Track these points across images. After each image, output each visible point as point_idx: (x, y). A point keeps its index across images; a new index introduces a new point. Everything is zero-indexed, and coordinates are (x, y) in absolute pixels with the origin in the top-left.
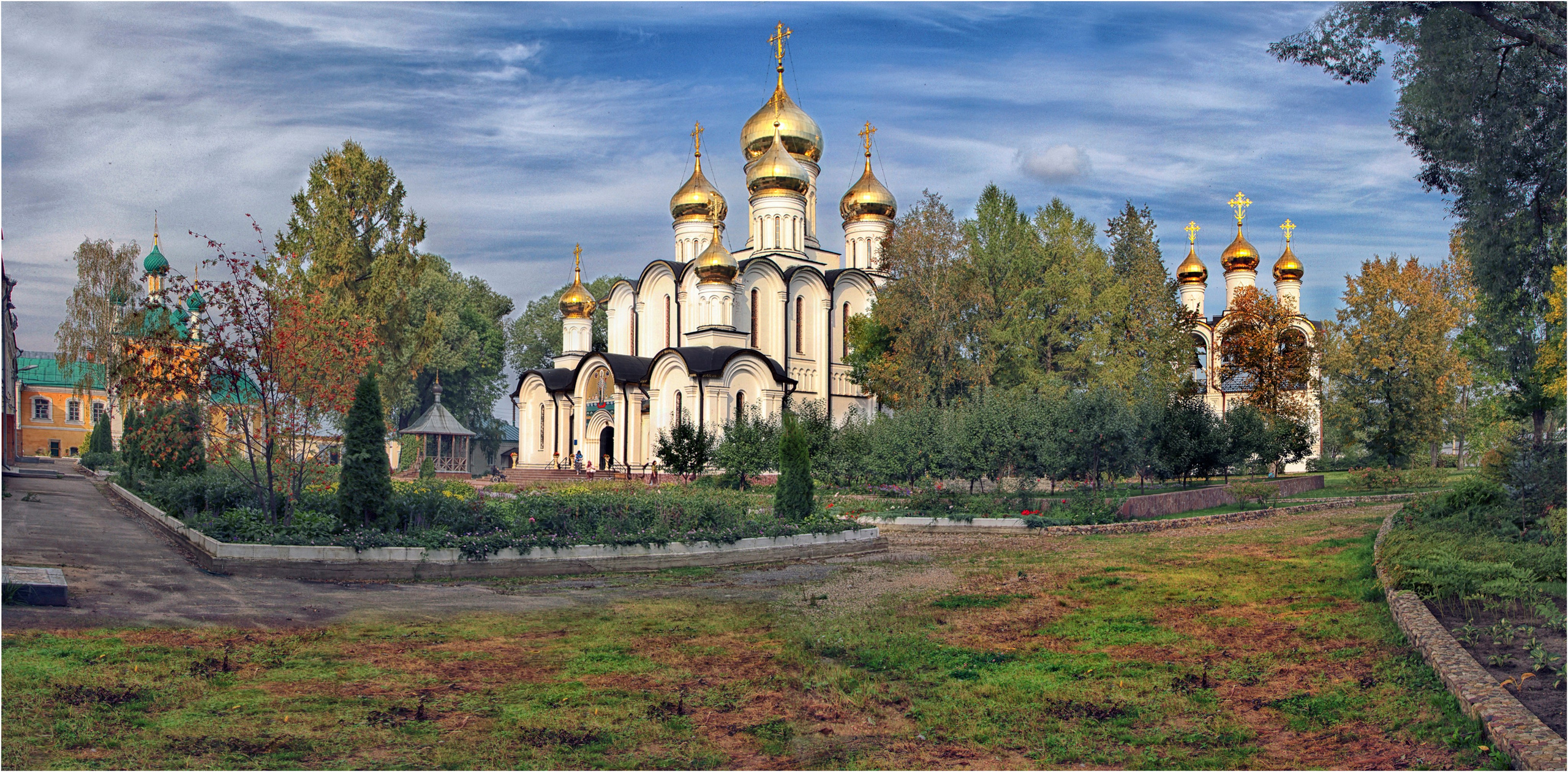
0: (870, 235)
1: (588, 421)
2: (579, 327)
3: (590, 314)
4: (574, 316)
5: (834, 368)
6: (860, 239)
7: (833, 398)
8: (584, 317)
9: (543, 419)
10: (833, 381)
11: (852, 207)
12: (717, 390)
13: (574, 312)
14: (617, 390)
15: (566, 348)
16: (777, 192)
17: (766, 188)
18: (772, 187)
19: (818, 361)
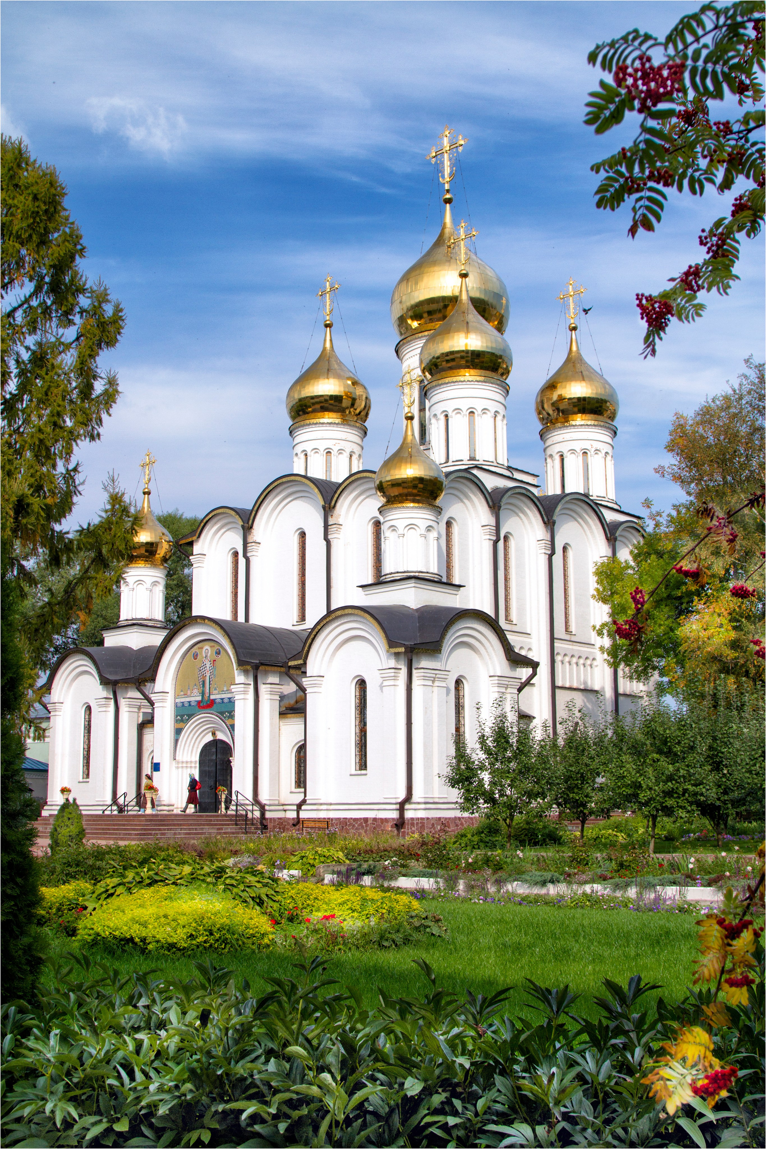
0: (586, 445)
1: (178, 732)
2: (149, 580)
3: (165, 560)
4: (141, 564)
5: (557, 644)
6: (573, 451)
7: (558, 691)
8: (154, 565)
9: (88, 728)
10: (558, 666)
11: (555, 405)
12: (431, 674)
13: (139, 557)
14: (240, 678)
15: (125, 614)
16: (468, 375)
17: (451, 368)
18: (460, 367)
19: (534, 635)
